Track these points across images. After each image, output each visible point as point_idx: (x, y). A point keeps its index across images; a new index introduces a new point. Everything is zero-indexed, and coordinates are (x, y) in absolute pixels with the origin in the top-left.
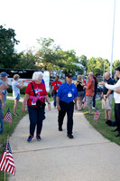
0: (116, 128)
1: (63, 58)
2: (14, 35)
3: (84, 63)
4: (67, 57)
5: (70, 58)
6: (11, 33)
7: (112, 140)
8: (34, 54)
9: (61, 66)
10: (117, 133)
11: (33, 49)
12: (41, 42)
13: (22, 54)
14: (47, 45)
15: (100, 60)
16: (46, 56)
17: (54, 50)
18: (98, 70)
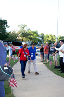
0: (60, 69)
1: (32, 35)
2: (6, 23)
3: (43, 37)
4: (34, 34)
5: (35, 35)
7: (58, 75)
8: (16, 33)
9: (31, 39)
11: (16, 30)
12: (20, 26)
13: (10, 32)
14: (23, 28)
15: (51, 36)
16: (23, 33)
17: (27, 31)
18: (50, 41)
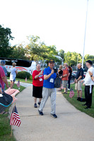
0: (85, 103)
1: (47, 51)
2: (10, 33)
3: (62, 56)
5: (51, 52)
6: (8, 31)
7: (82, 111)
8: (24, 47)
9: (45, 57)
10: (86, 106)
11: (23, 44)
12: (30, 38)
13: (15, 47)
14: (35, 41)
15: (75, 54)
16: (33, 49)
17: (39, 45)
18: (73, 62)
